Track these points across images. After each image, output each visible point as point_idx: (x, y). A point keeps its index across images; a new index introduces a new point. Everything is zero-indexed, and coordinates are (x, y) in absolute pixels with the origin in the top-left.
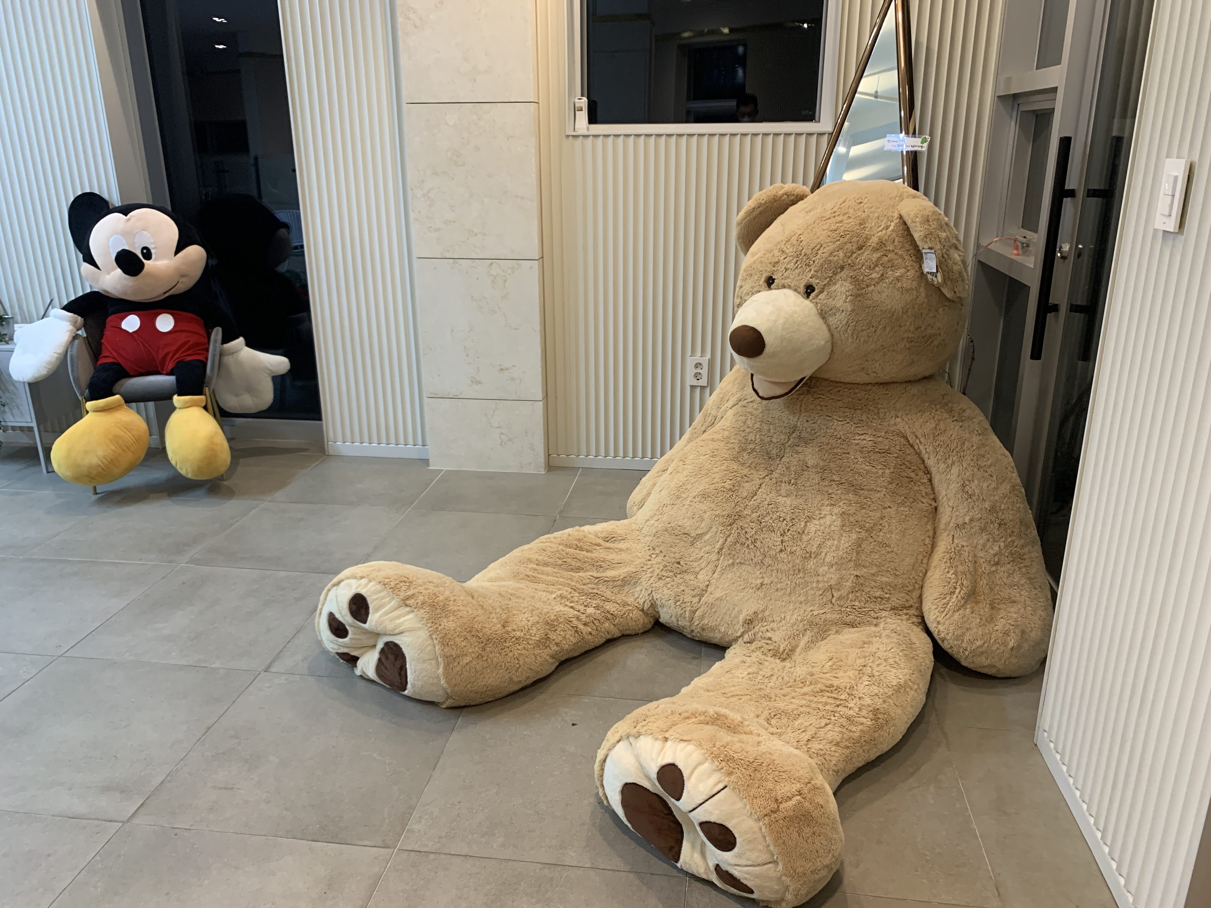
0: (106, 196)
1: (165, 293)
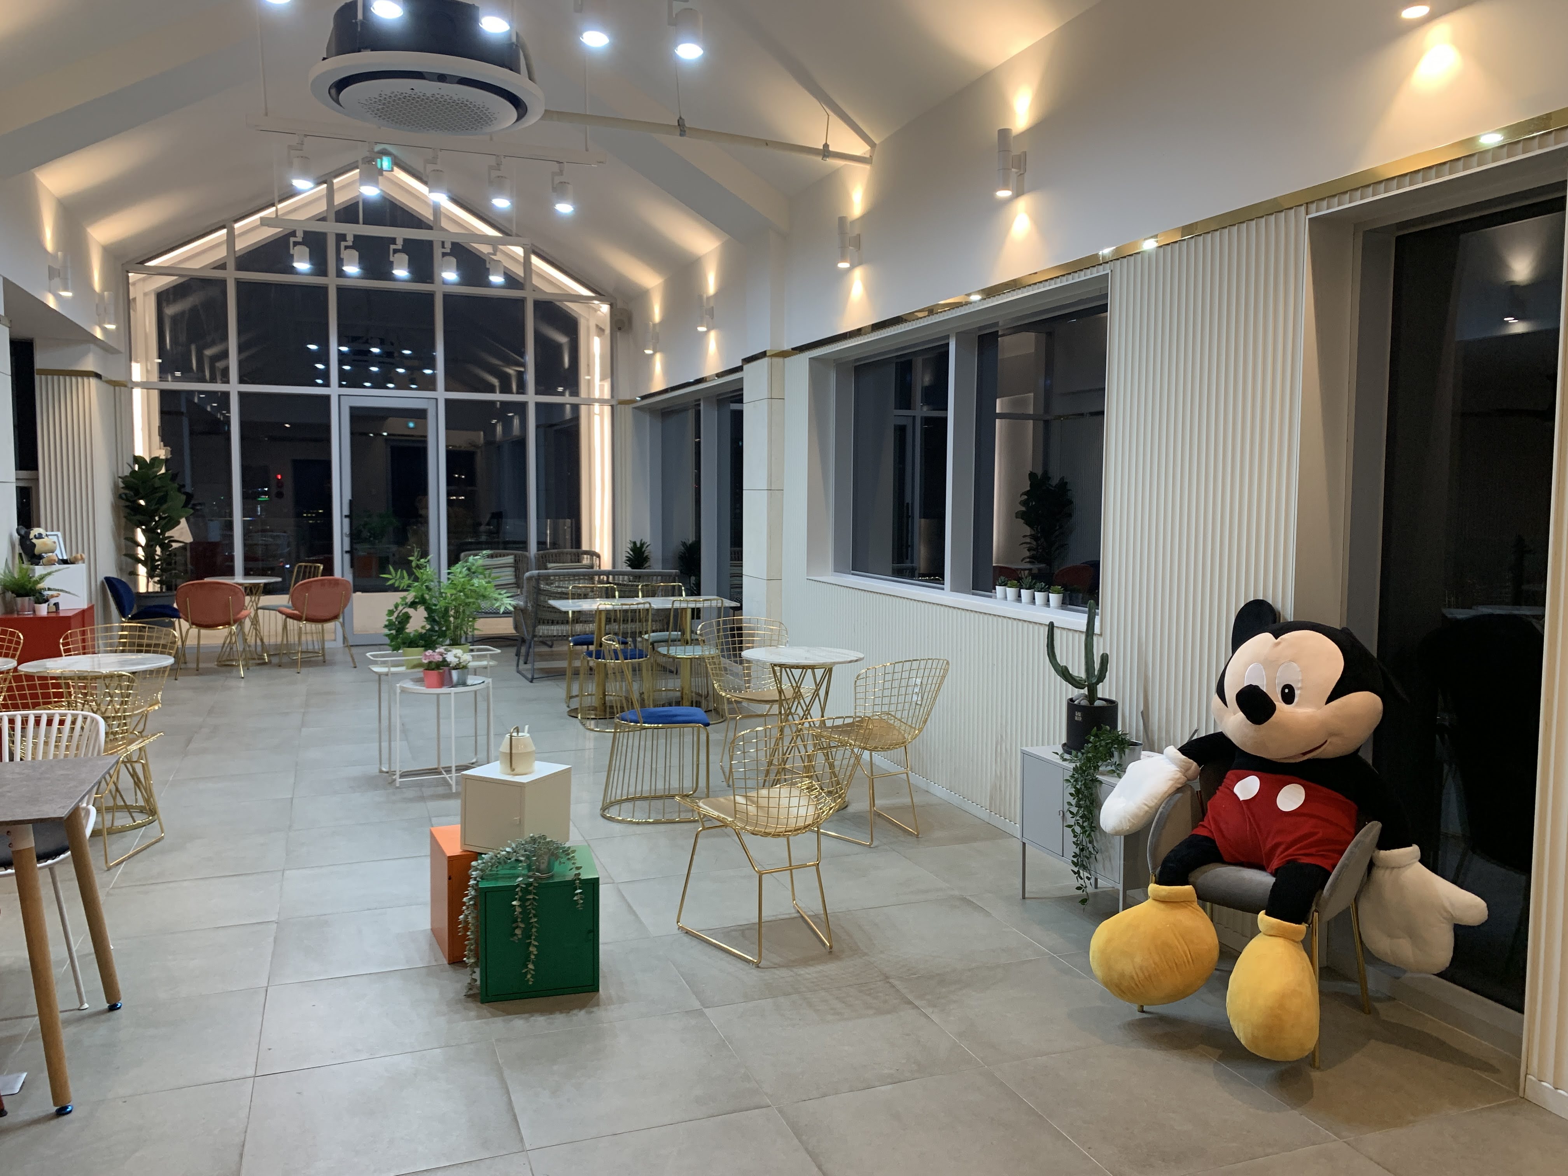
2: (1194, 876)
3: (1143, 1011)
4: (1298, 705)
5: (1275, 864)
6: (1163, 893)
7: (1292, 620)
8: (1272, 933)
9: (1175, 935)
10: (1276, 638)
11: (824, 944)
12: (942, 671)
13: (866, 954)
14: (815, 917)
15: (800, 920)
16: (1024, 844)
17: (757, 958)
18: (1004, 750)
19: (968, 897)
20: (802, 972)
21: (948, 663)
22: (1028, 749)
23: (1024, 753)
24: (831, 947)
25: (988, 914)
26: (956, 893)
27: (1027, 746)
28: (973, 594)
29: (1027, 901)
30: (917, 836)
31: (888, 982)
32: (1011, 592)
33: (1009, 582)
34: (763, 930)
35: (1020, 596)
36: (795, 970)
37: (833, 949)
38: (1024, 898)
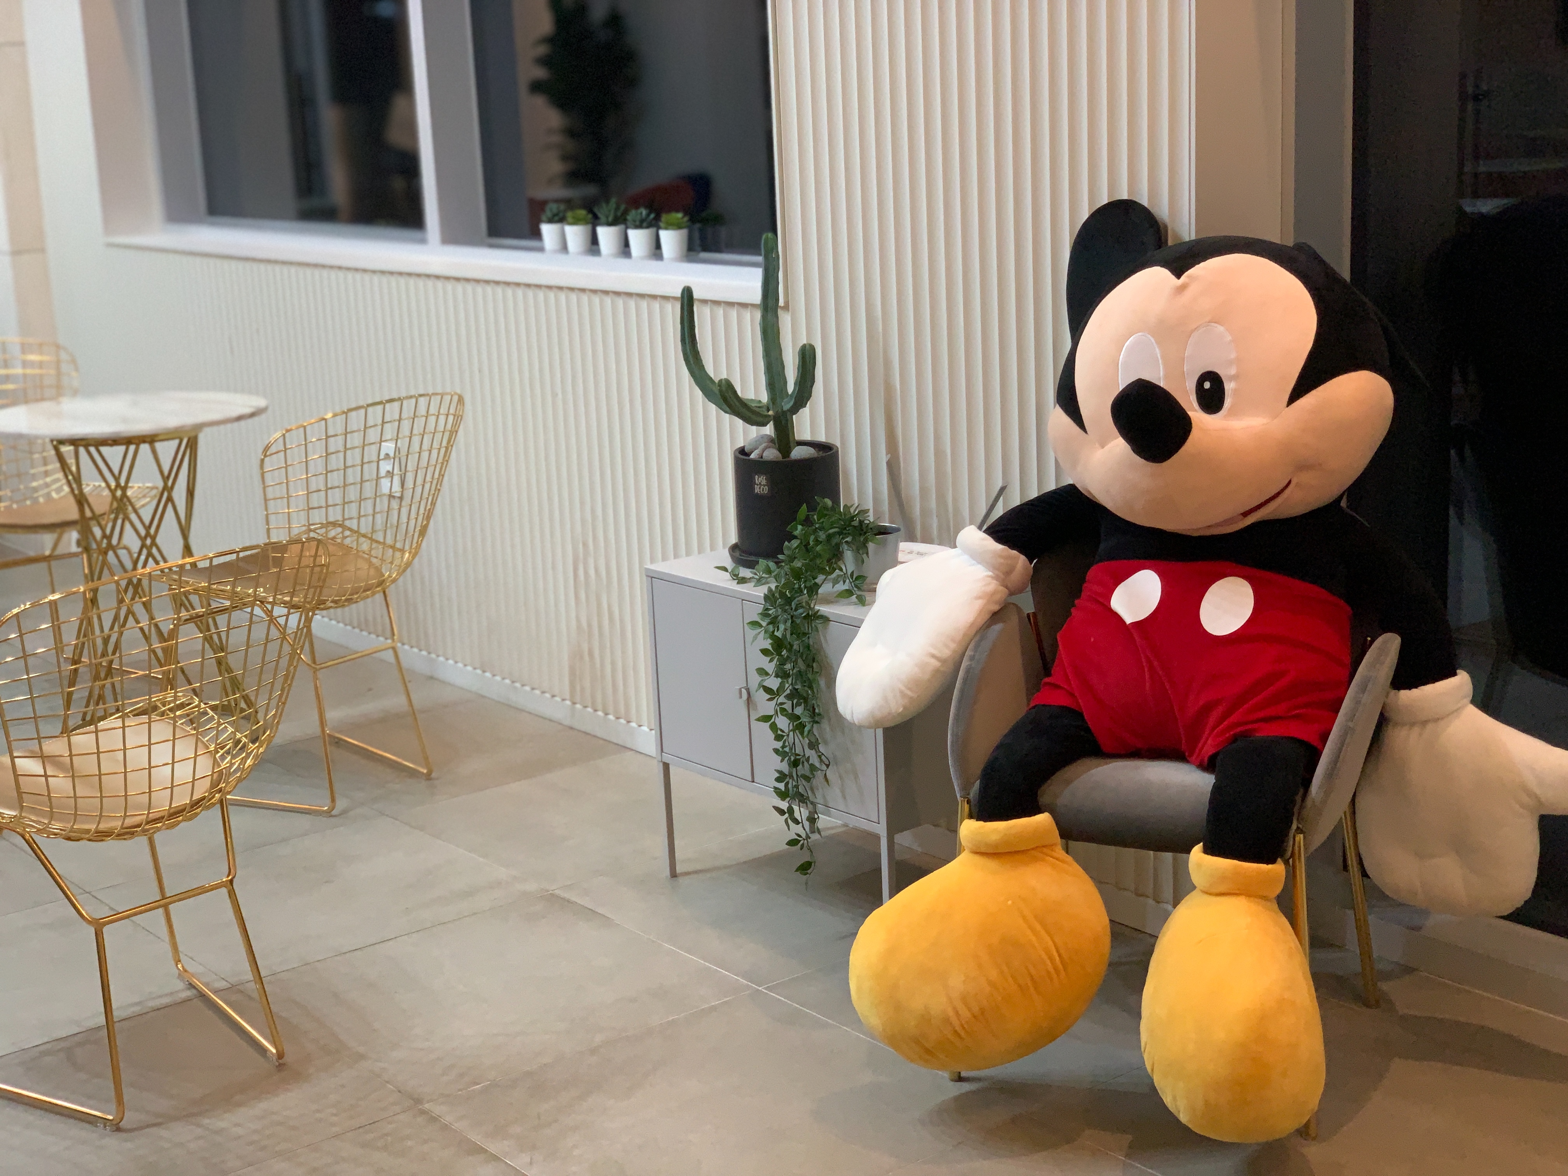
0: (1162, 211)
1: (1245, 514)
2: (1049, 792)
3: (960, 1079)
4: (1232, 413)
5: (1208, 748)
6: (994, 838)
7: (1193, 237)
8: (1222, 889)
9: (1024, 918)
10: (1178, 276)
11: (263, 1050)
12: (451, 418)
13: (362, 1057)
14: (232, 991)
15: (198, 1003)
16: (666, 767)
17: (113, 1107)
18: (592, 572)
19: (557, 892)
20: (222, 1124)
21: (461, 400)
22: (661, 567)
23: (652, 577)
24: (280, 1055)
25: (606, 922)
26: (531, 886)
27: (652, 560)
28: (491, 246)
29: (681, 880)
30: (428, 777)
31: (423, 1112)
32: (575, 234)
33: (569, 214)
34: (119, 1041)
35: (594, 240)
36: (206, 1121)
37: (288, 1059)
38: (674, 875)
